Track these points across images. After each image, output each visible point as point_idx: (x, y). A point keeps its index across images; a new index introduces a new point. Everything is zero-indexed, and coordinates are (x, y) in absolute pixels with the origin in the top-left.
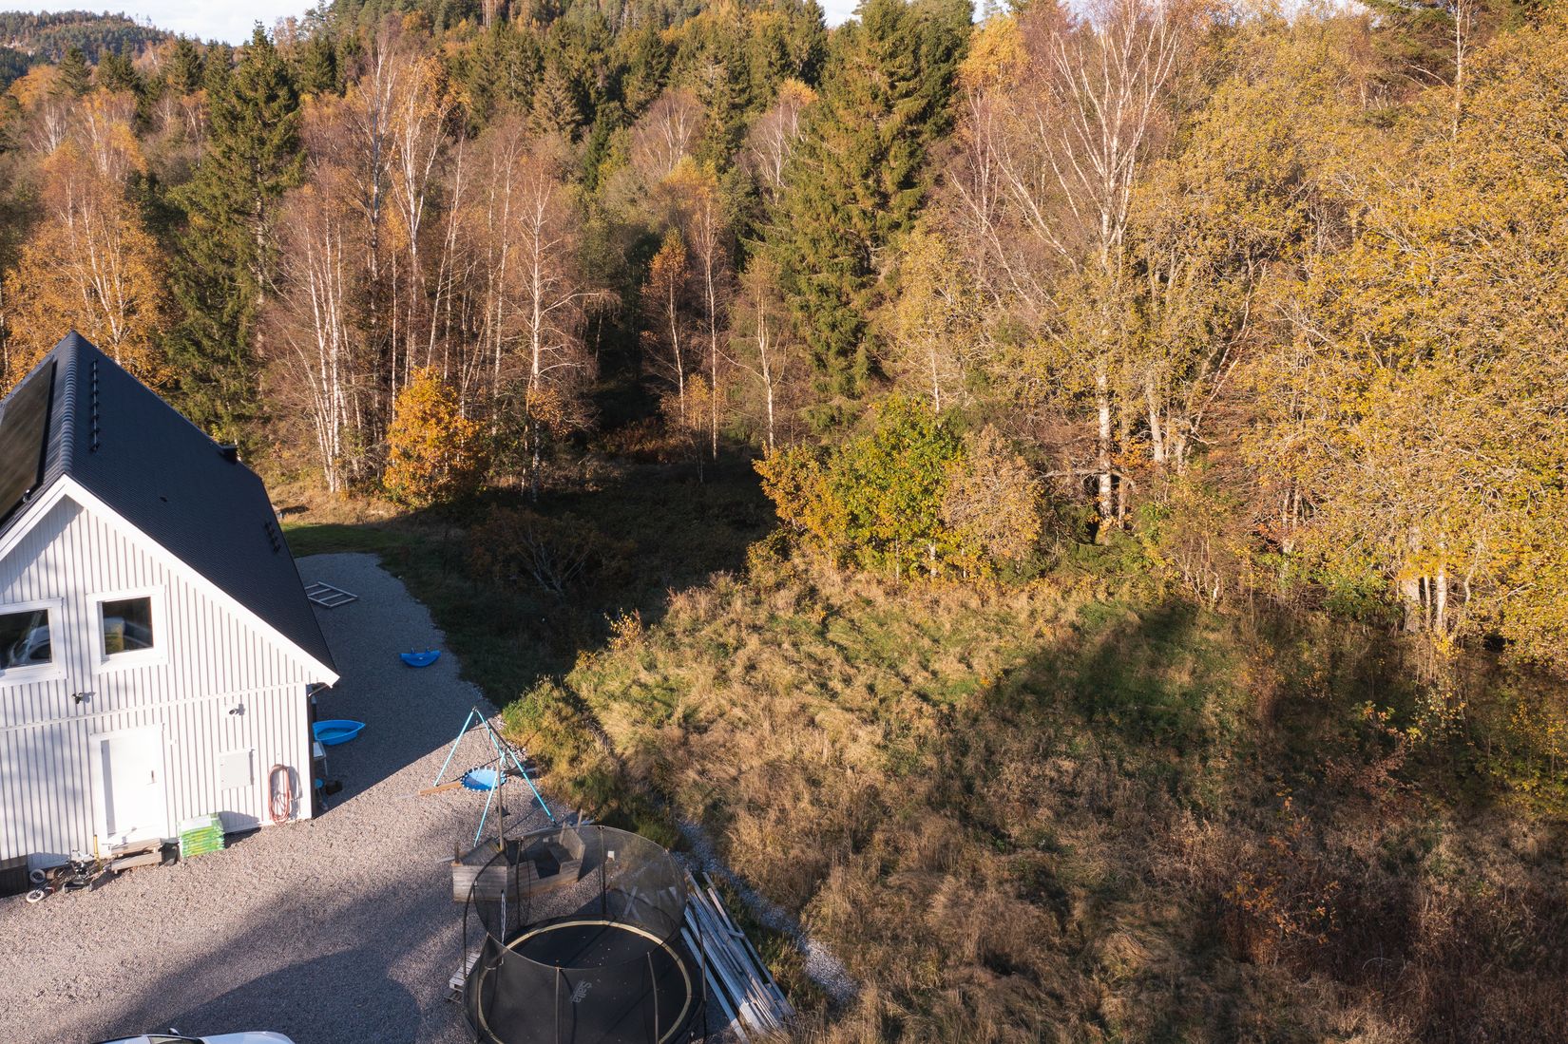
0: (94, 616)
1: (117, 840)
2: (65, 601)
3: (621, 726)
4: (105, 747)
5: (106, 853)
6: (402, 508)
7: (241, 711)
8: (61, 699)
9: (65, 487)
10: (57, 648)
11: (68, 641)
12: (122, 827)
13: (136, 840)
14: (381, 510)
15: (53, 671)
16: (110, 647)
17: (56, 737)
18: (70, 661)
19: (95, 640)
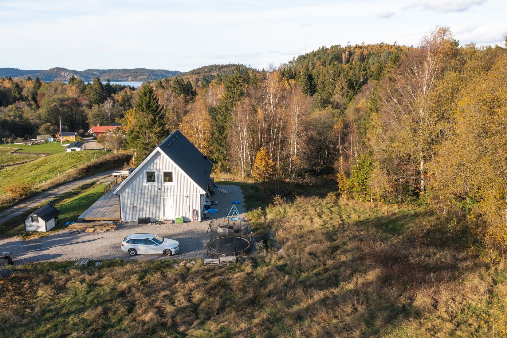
0: (162, 174)
1: (165, 218)
2: (158, 170)
3: (269, 217)
4: (164, 200)
5: (163, 220)
6: (256, 181)
7: (188, 197)
8: (157, 189)
9: (158, 149)
10: (156, 179)
11: (158, 178)
12: (166, 216)
13: (168, 219)
14: (251, 181)
15: (156, 184)
16: (165, 181)
17: (156, 196)
18: (158, 182)
19: (162, 178)
